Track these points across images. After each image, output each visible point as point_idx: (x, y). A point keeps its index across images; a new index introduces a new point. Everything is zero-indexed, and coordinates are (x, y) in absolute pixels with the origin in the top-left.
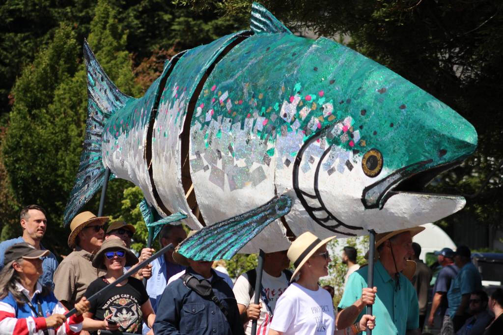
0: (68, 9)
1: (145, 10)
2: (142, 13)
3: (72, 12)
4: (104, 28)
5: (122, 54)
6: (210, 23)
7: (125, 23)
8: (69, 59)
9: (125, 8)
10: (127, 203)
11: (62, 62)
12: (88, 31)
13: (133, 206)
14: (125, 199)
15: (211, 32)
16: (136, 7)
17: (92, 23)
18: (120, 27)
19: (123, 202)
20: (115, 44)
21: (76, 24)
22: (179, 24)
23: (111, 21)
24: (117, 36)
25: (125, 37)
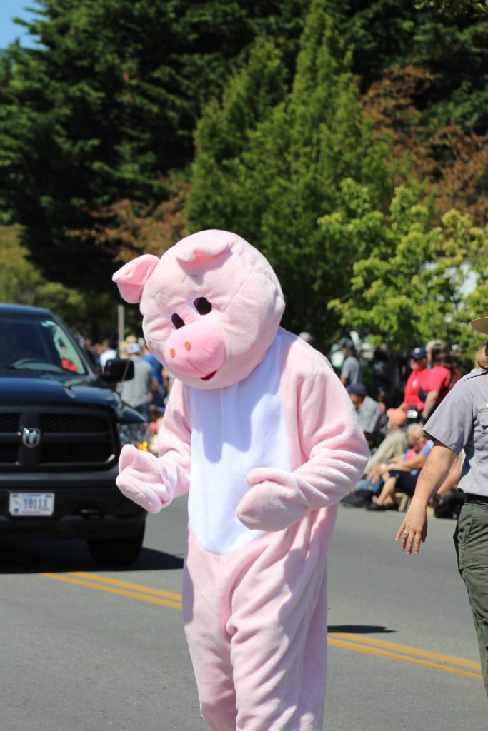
0: (272, 19)
1: (377, 17)
2: (372, 21)
3: (277, 23)
4: (319, 43)
5: (345, 77)
6: (466, 31)
7: (348, 35)
8: (273, 87)
9: (350, 14)
10: (358, 282)
11: (262, 92)
12: (298, 48)
13: (367, 285)
14: (357, 276)
15: (470, 42)
16: (364, 13)
17: (303, 37)
18: (342, 41)
19: (354, 280)
20: (334, 64)
21: (281, 40)
22: (425, 32)
23: (328, 33)
24: (337, 53)
25: (349, 55)
